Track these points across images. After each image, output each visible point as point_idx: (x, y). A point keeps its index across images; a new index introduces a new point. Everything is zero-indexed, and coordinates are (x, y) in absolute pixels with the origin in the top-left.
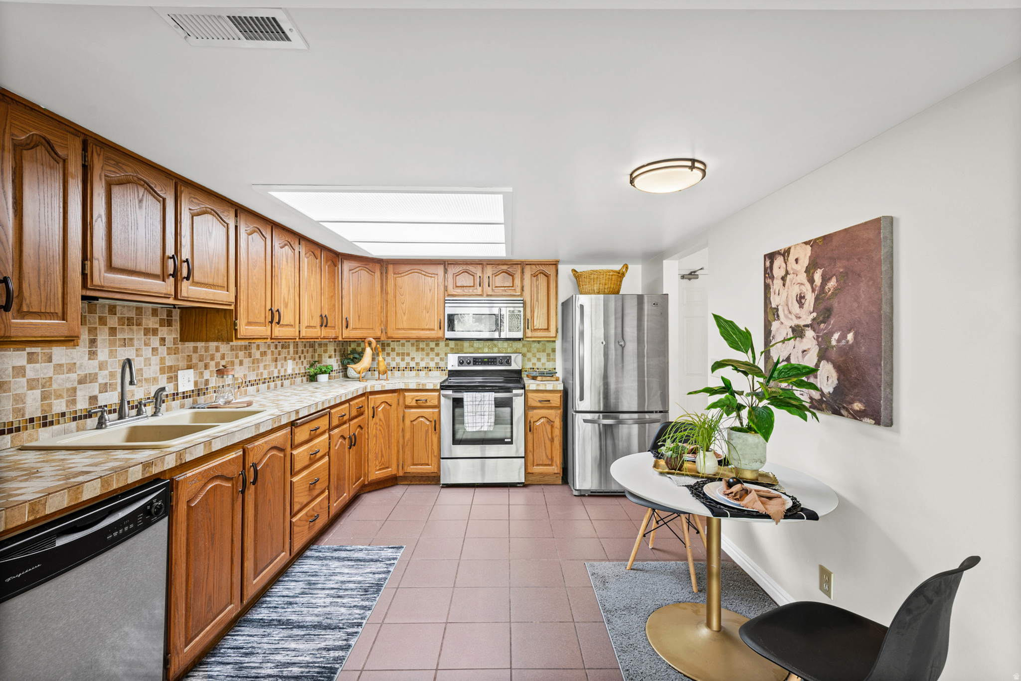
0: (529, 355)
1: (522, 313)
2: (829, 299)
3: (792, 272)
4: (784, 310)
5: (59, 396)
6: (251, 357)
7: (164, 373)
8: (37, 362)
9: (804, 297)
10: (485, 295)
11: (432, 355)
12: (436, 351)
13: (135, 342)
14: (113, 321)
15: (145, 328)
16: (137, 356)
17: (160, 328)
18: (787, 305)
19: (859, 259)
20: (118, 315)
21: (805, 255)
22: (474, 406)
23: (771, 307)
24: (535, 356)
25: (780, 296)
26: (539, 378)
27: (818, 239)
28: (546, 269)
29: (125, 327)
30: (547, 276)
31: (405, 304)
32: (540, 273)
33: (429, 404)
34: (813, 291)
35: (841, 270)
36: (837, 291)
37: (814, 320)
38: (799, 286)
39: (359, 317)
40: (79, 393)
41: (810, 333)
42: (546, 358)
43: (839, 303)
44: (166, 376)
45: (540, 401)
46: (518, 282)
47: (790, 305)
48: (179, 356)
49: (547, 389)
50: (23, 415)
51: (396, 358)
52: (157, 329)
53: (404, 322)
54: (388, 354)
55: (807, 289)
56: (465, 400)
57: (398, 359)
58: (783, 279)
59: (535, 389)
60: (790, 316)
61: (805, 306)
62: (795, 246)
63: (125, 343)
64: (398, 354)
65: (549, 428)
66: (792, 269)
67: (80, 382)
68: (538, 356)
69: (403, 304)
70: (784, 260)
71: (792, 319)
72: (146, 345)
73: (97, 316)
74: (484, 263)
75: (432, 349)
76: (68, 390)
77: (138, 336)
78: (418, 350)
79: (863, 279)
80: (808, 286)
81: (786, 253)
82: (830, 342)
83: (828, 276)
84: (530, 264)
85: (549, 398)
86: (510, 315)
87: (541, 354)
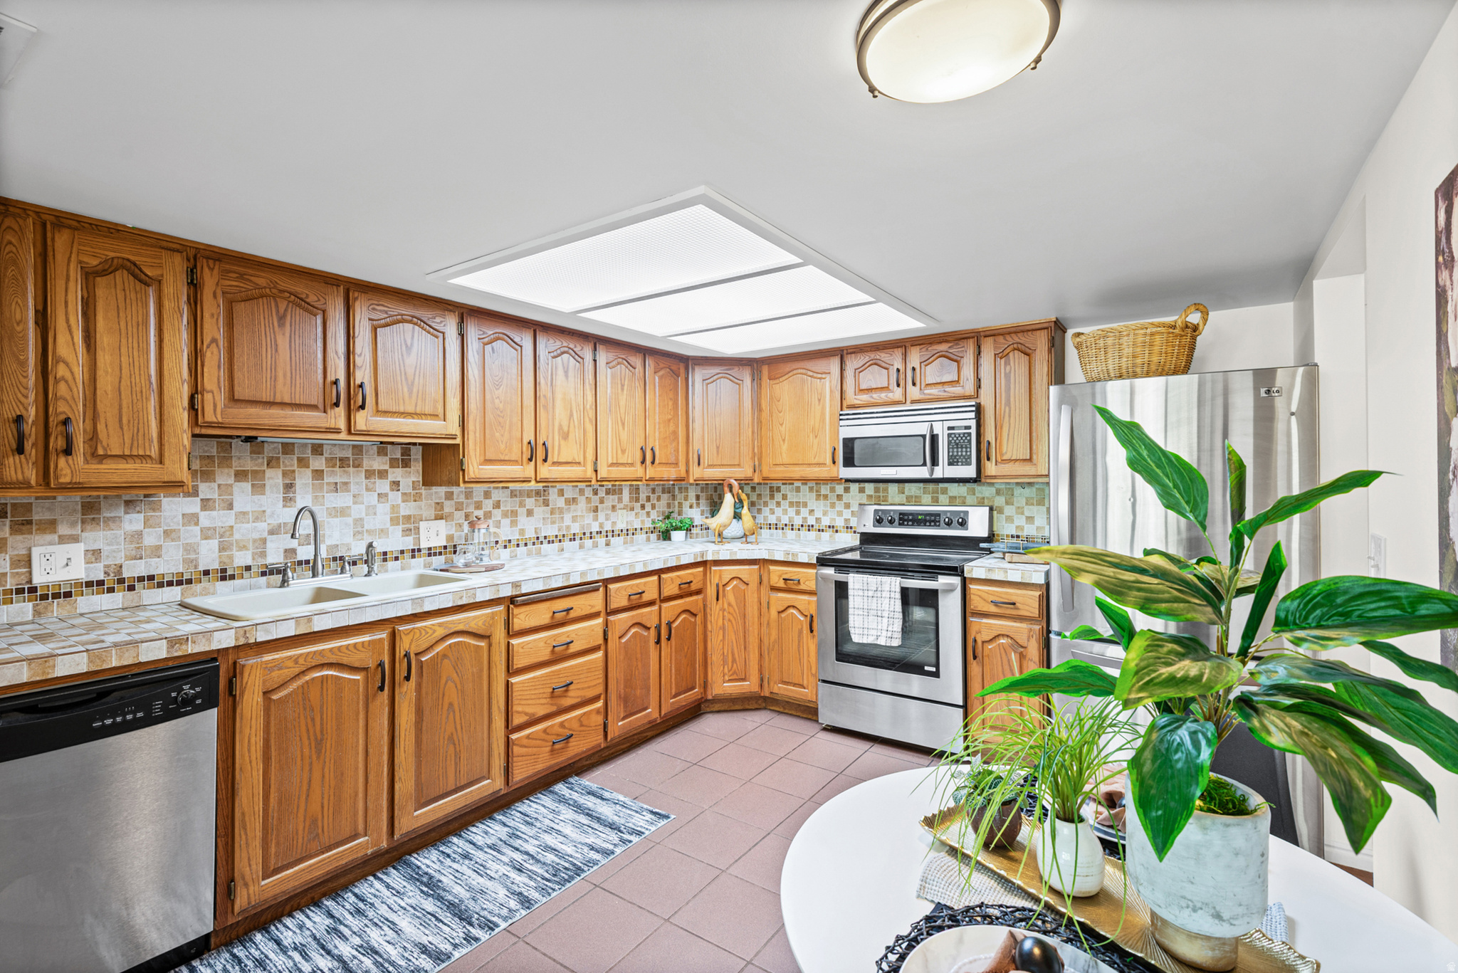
0: (1009, 510)
1: (973, 431)
5: (244, 548)
6: (548, 506)
7: (398, 524)
8: (214, 509)
10: (908, 402)
11: (840, 506)
12: (845, 500)
13: (352, 487)
14: (318, 463)
15: (366, 471)
16: (355, 503)
17: (390, 470)
20: (325, 455)
22: (866, 598)
23: (1452, 367)
24: (1023, 513)
28: (1024, 339)
29: (337, 469)
30: (1029, 353)
31: (784, 426)
32: (1015, 349)
33: (802, 587)
39: (718, 448)
40: (269, 545)
44: (400, 527)
45: (995, 603)
48: (423, 504)
49: (1010, 579)
50: (196, 567)
51: (789, 509)
52: (386, 471)
53: (783, 453)
54: (778, 504)
56: (850, 586)
57: (792, 512)
59: (983, 577)
63: (336, 488)
64: (791, 504)
65: (1014, 658)
67: (271, 532)
68: (1027, 513)
69: (781, 425)
72: (368, 489)
73: (295, 457)
74: (909, 343)
75: (839, 497)
76: (255, 541)
77: (356, 479)
78: (818, 497)
84: (994, 335)
85: (1013, 599)
86: (949, 435)
87: (1035, 508)
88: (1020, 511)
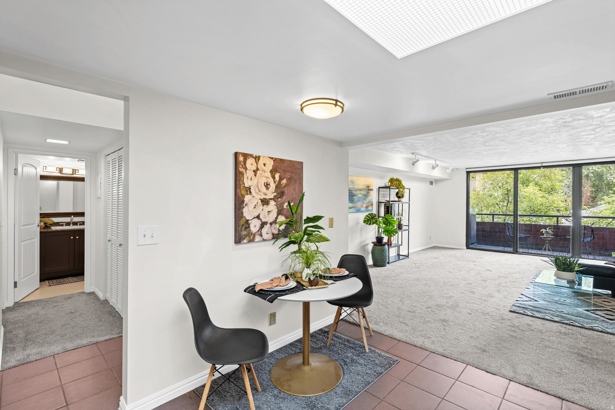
2: (283, 188)
3: (261, 170)
4: (255, 190)
9: (269, 185)
18: (258, 187)
19: (296, 174)
21: (270, 164)
23: (244, 187)
25: (252, 181)
27: (278, 159)
34: (275, 182)
35: (289, 177)
36: (286, 185)
37: (275, 196)
38: (266, 179)
41: (272, 203)
43: (287, 190)
47: (259, 187)
55: (271, 181)
58: (255, 172)
60: (259, 193)
61: (269, 189)
62: (264, 157)
66: (262, 168)
70: (256, 161)
71: (261, 195)
79: (297, 182)
80: (272, 180)
81: (257, 159)
82: (283, 207)
83: (282, 178)
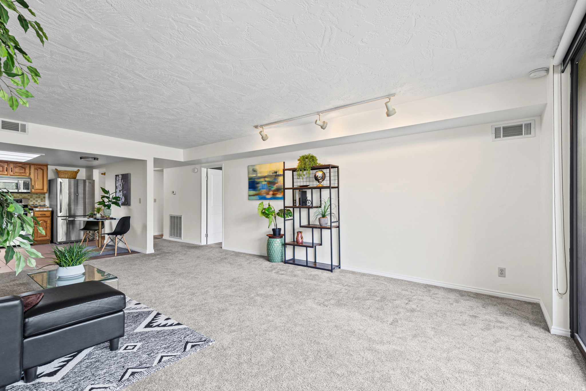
0: (31, 199)
1: (30, 183)
10: (9, 175)
21: (121, 177)
24: (35, 200)
25: (117, 184)
26: (39, 207)
27: (123, 174)
28: (42, 167)
30: (43, 170)
32: (39, 168)
37: (122, 189)
38: (120, 183)
42: (40, 200)
43: (124, 186)
45: (41, 215)
46: (27, 171)
47: (119, 186)
49: (43, 210)
59: (38, 211)
62: (119, 175)
65: (45, 224)
66: (119, 179)
68: (36, 200)
71: (119, 189)
74: (9, 162)
82: (124, 193)
83: (123, 181)
84: (34, 165)
85: (45, 214)
86: (23, 183)
87: (38, 199)
88: (34, 199)
